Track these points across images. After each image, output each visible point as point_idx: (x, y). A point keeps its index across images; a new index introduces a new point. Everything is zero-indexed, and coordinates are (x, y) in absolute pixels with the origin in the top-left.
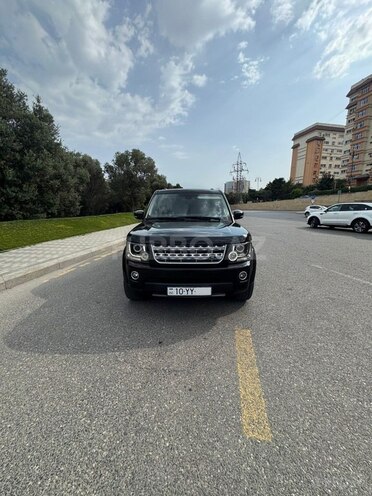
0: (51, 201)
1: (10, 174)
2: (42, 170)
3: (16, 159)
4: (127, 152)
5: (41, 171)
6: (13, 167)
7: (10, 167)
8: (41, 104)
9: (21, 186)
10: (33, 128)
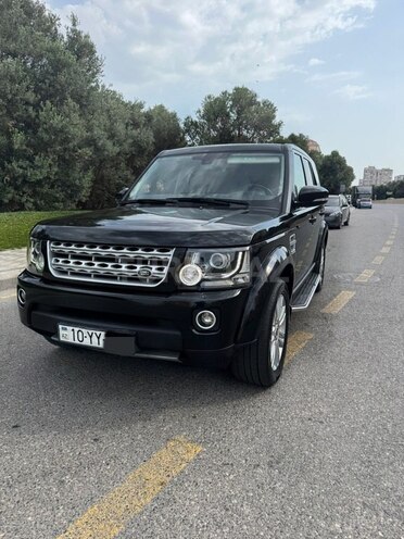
0: (77, 182)
1: (19, 139)
2: (61, 131)
3: (29, 116)
4: (225, 93)
5: (61, 134)
6: (24, 130)
7: (21, 129)
8: (78, 28)
9: (31, 159)
10: (58, 66)
